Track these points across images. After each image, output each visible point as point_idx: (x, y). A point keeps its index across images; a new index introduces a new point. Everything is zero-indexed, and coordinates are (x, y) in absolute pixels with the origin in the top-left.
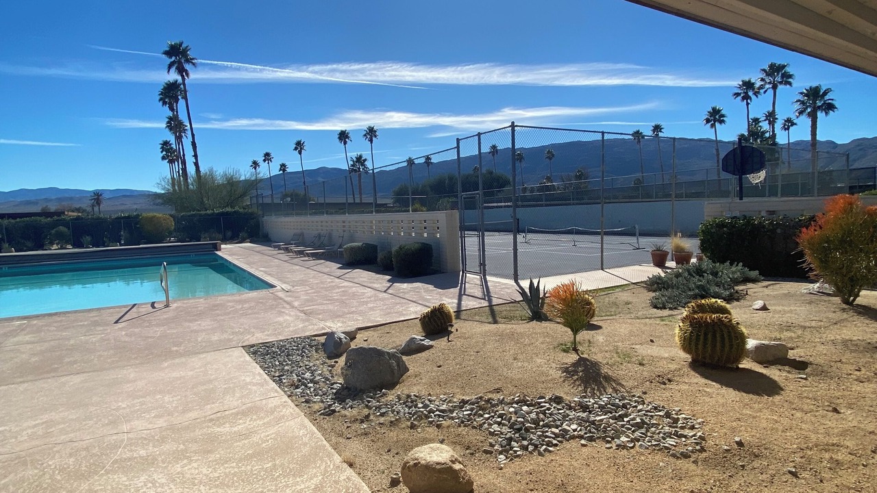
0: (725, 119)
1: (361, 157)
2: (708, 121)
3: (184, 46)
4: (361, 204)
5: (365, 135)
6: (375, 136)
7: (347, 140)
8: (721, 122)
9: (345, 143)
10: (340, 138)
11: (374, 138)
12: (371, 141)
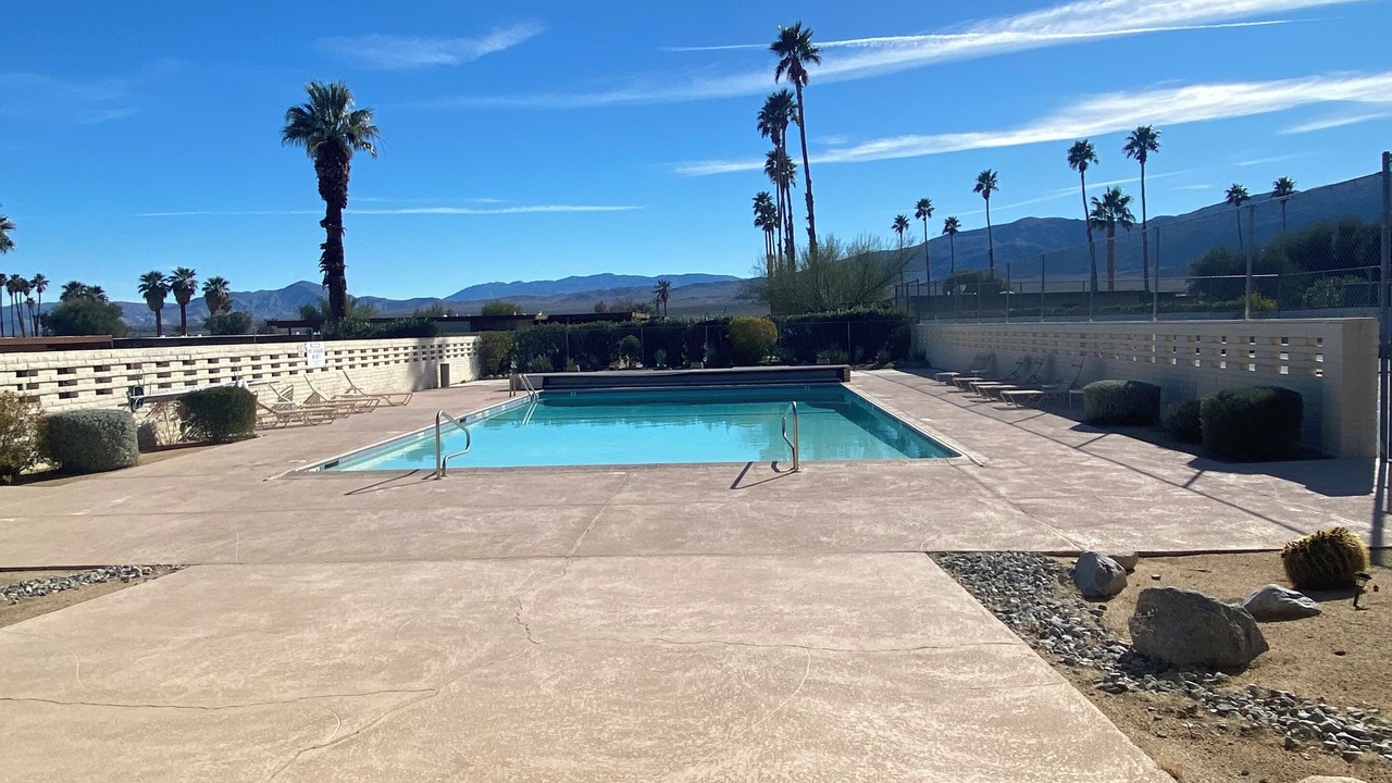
1: (1116, 193)
3: (802, 30)
4: (1112, 294)
5: (1128, 147)
6: (1153, 147)
7: (1087, 161)
9: (1083, 168)
10: (1072, 160)
11: (1149, 153)
12: (1142, 158)
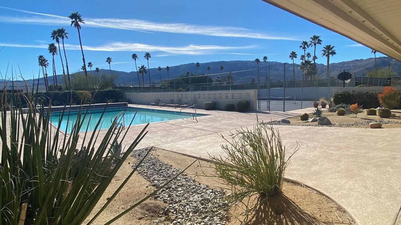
0: (297, 56)
1: (143, 66)
2: (291, 57)
3: (78, 14)
5: (145, 56)
6: (150, 57)
7: (136, 58)
8: (296, 57)
9: (135, 60)
10: (133, 57)
11: (149, 58)
12: (148, 59)
